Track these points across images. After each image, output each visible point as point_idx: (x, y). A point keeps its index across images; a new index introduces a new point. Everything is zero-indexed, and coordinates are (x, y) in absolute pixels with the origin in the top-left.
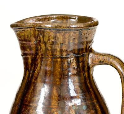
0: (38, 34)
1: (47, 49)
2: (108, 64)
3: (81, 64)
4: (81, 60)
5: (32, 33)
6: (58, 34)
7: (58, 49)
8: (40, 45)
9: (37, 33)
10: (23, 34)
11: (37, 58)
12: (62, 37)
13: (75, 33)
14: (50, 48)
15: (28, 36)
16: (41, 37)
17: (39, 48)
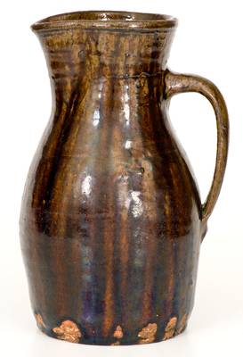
0: (87, 40)
1: (102, 65)
2: (195, 91)
3: (155, 89)
4: (155, 82)
5: (75, 37)
6: (122, 39)
7: (121, 64)
8: (90, 59)
9: (85, 37)
10: (59, 41)
11: (84, 80)
12: (128, 44)
13: (148, 37)
14: (107, 62)
15: (68, 43)
16: (93, 43)
17: (88, 63)
